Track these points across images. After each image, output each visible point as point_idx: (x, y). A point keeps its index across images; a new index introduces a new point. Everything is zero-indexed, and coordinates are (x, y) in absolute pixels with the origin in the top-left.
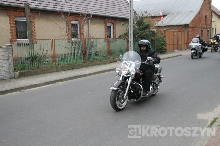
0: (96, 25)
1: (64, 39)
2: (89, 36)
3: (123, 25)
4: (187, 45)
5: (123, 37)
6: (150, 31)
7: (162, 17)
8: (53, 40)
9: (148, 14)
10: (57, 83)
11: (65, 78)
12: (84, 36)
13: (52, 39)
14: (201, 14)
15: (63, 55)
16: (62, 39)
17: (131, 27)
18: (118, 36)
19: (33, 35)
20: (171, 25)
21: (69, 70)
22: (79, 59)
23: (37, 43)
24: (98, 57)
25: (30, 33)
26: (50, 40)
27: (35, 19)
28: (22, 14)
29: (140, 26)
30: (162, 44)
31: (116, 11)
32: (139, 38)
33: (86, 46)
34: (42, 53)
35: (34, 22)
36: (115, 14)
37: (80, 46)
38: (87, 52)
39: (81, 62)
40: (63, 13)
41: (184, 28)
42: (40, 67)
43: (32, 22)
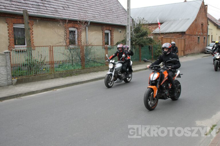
0: (94, 32)
1: (62, 46)
2: (86, 43)
3: (120, 32)
4: (184, 52)
6: (147, 39)
7: (159, 24)
9: (145, 22)
10: (55, 90)
11: (63, 85)
12: (82, 43)
13: (50, 46)
14: (197, 22)
15: (61, 62)
16: (60, 46)
17: (129, 34)
18: (116, 44)
19: (31, 41)
20: (168, 32)
21: (67, 76)
22: (77, 65)
23: (35, 50)
24: (96, 64)
25: (28, 40)
26: (48, 47)
27: (33, 26)
28: (21, 21)
29: (137, 33)
30: (159, 51)
31: (114, 18)
32: (137, 45)
33: (84, 53)
34: (40, 60)
35: (32, 29)
36: (112, 21)
37: (78, 53)
38: (85, 59)
39: (78, 69)
40: (61, 20)
41: (181, 35)
42: (38, 74)
43: (30, 29)
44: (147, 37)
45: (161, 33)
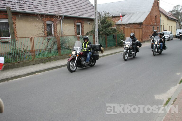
0: (67, 25)
1: (41, 37)
2: (61, 33)
3: (89, 24)
4: (142, 40)
5: (89, 34)
6: (112, 29)
7: (121, 17)
8: (32, 37)
9: (110, 15)
10: (36, 74)
11: (43, 69)
12: (58, 34)
14: (152, 14)
16: (40, 37)
17: (96, 25)
18: (86, 34)
19: (14, 34)
20: (129, 23)
21: (46, 62)
22: (54, 53)
23: (18, 41)
25: (12, 33)
26: (30, 38)
27: (16, 20)
28: (5, 16)
29: (103, 24)
31: (83, 13)
32: (103, 34)
33: (59, 42)
34: (23, 49)
35: (15, 23)
36: (82, 15)
37: (55, 42)
38: (61, 47)
39: (56, 55)
40: (40, 15)
41: (139, 25)
42: (21, 61)
43: (13, 23)
44: (111, 28)
45: (122, 24)
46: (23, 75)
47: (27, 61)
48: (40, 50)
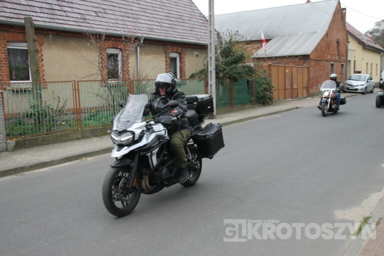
0: (151, 57)
1: (95, 81)
2: (137, 75)
3: (197, 56)
4: (307, 91)
6: (244, 67)
7: (264, 41)
9: (240, 37)
10: (84, 158)
11: (98, 150)
12: (131, 76)
13: (75, 81)
14: (329, 37)
15: (93, 109)
16: (92, 81)
17: (212, 59)
18: (189, 76)
19: (39, 73)
20: (280, 55)
21: (104, 135)
23: (47, 88)
25: (35, 71)
26: (71, 83)
27: (43, 45)
28: (21, 37)
29: (227, 57)
30: (265, 89)
31: (185, 32)
32: (226, 78)
34: (56, 107)
35: (41, 51)
36: (183, 37)
37: (123, 94)
40: (93, 34)
41: (302, 61)
42: (52, 131)
43: (38, 52)
44: (243, 64)
45: (267, 56)
46: (56, 161)
47: (64, 131)
48: (93, 108)
